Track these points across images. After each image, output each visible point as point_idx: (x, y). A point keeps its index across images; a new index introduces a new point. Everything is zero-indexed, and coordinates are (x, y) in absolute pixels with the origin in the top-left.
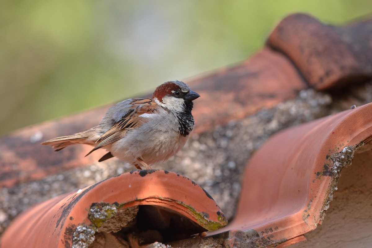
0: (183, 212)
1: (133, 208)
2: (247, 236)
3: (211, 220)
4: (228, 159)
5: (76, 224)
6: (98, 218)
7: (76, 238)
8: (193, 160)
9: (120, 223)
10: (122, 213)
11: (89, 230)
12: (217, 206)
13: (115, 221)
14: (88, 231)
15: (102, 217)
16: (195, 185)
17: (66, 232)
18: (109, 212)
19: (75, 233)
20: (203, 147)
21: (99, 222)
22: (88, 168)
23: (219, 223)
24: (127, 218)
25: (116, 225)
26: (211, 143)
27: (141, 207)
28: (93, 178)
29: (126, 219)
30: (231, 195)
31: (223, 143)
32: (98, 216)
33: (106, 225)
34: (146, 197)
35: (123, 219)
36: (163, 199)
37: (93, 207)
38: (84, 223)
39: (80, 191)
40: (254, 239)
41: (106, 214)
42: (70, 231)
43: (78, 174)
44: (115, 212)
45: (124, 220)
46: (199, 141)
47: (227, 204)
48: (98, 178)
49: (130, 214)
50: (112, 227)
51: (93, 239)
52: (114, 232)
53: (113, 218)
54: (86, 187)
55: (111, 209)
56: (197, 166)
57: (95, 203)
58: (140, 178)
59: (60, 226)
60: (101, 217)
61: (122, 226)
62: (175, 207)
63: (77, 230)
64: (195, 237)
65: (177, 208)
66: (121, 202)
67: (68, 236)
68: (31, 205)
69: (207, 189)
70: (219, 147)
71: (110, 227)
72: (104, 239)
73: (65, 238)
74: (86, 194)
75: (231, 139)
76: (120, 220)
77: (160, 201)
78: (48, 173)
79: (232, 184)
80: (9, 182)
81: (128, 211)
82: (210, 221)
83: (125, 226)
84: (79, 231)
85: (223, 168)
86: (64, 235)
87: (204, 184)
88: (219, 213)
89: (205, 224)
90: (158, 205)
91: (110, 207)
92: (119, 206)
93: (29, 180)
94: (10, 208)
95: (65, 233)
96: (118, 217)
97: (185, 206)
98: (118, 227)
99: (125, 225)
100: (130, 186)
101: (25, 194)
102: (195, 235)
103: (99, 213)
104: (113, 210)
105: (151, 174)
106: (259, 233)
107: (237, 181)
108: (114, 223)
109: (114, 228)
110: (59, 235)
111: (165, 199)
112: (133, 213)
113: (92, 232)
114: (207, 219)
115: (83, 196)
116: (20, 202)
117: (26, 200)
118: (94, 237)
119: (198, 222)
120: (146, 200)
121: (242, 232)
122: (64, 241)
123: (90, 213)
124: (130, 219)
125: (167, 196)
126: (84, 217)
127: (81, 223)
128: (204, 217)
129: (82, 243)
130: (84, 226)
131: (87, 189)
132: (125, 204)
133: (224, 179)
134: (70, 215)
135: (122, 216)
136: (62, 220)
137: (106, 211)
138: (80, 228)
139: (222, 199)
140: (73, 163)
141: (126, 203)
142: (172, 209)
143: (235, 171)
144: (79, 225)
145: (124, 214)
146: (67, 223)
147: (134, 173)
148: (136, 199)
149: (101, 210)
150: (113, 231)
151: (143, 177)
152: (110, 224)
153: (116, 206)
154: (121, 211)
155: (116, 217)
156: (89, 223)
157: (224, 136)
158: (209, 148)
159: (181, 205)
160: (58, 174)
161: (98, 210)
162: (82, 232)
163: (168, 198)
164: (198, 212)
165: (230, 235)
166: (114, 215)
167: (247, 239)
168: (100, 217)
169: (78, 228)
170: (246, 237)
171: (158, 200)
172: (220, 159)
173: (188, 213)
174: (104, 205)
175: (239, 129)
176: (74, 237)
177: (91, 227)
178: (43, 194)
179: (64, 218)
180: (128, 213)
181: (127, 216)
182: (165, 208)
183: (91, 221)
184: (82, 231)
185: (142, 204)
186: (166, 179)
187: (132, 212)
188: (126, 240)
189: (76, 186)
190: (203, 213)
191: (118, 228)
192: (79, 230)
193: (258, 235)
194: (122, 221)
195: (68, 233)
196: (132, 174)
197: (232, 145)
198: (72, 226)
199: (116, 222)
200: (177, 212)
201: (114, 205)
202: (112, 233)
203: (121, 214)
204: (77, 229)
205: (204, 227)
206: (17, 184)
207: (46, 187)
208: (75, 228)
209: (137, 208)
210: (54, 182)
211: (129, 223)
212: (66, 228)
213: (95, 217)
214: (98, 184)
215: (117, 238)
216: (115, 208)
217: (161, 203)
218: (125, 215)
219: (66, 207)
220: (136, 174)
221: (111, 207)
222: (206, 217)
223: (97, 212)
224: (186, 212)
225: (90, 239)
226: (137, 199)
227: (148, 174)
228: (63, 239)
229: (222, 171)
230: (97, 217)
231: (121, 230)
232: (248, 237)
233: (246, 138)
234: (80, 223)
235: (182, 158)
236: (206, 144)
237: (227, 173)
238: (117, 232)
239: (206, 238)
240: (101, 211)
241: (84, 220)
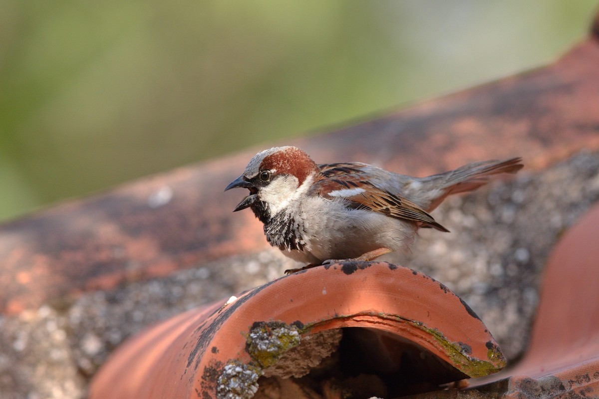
0: (423, 341)
1: (331, 333)
2: (542, 387)
3: (475, 358)
4: (515, 244)
5: (223, 361)
6: (265, 351)
7: (222, 386)
8: (451, 244)
9: (306, 361)
10: (312, 342)
11: (248, 372)
12: (486, 331)
13: (297, 356)
14: (246, 374)
15: (272, 349)
16: (446, 292)
17: (204, 375)
18: (285, 339)
19: (220, 377)
20: (469, 222)
21: (267, 358)
22: (254, 257)
23: (490, 364)
24: (319, 352)
25: (299, 365)
26: (484, 215)
27: (346, 331)
28: (262, 274)
29: (319, 354)
30: (520, 311)
31: (507, 214)
32: (264, 347)
33: (278, 362)
34: (355, 313)
35: (313, 353)
36: (385, 317)
37: (255, 330)
38: (238, 359)
39: (233, 300)
40: (555, 395)
41: (279, 343)
42: (213, 374)
43: (236, 268)
44: (295, 340)
45: (315, 356)
46: (462, 209)
47: (512, 328)
48: (274, 275)
49: (325, 343)
50: (292, 367)
51: (255, 389)
52: (297, 376)
53: (293, 350)
54: (244, 292)
55: (288, 334)
56: (458, 256)
57: (259, 323)
58: (344, 277)
59: (193, 364)
60: (270, 348)
61: (311, 365)
62: (409, 332)
63: (224, 372)
64: (446, 389)
65: (413, 334)
66: (307, 321)
67: (207, 383)
68: (148, 323)
69: (473, 302)
70: (498, 222)
71: (288, 367)
72: (277, 389)
73: (202, 387)
74: (243, 304)
75: (521, 207)
76: (307, 355)
77: (380, 320)
78: (181, 265)
79: (522, 291)
80: (108, 281)
81: (322, 338)
82: (473, 360)
83: (315, 366)
84: (229, 374)
85: (506, 260)
86: (201, 380)
87: (470, 291)
88: (489, 345)
89: (464, 365)
90: (377, 328)
91: (286, 330)
92: (304, 328)
93: (145, 278)
94: (108, 329)
95: (202, 377)
96: (304, 350)
97: (428, 331)
98: (303, 368)
99: (316, 363)
100: (324, 292)
101: (137, 303)
102: (447, 384)
103: (267, 341)
104: (292, 336)
105: (364, 270)
106: (565, 383)
107: (532, 285)
108: (296, 359)
109: (296, 370)
110: (191, 380)
111: (390, 317)
112: (332, 342)
113: (253, 377)
114: (468, 356)
115: (238, 309)
116: (128, 318)
117: (138, 315)
118: (257, 385)
119: (452, 361)
120: (354, 318)
121: (533, 381)
122: (201, 393)
123: (250, 340)
124: (325, 353)
125: (392, 313)
126: (238, 349)
127: (232, 358)
128: (462, 351)
129: (233, 396)
130: (238, 365)
131: (245, 297)
132: (315, 326)
133: (507, 282)
134: (213, 344)
135: (310, 347)
136: (199, 352)
137: (279, 338)
138: (230, 369)
139: (502, 318)
140: (227, 246)
141: (316, 324)
142: (403, 336)
143: (529, 267)
144: (228, 362)
145: (315, 344)
146: (206, 358)
147: (332, 267)
148: (335, 317)
149: (270, 335)
150: (294, 374)
151: (349, 275)
152: (289, 363)
153: (298, 329)
154: (308, 338)
155: (299, 348)
156: (248, 358)
157: (508, 201)
158: (481, 224)
159: (419, 328)
160: (198, 266)
161: (265, 335)
162: (234, 376)
163: (395, 316)
164: (450, 342)
165: (511, 386)
166: (295, 346)
167: (541, 393)
168: (267, 348)
169: (227, 368)
170: (541, 390)
171: (376, 319)
172: (501, 243)
173: (432, 344)
174: (275, 326)
175: (536, 188)
176: (219, 385)
177: (251, 367)
178: (170, 304)
179: (201, 350)
180: (322, 341)
181: (320, 347)
182: (390, 333)
183: (251, 356)
184: (234, 373)
185: (346, 326)
186: (391, 281)
187: (330, 341)
188: (320, 392)
189: (231, 289)
190: (460, 345)
191: (303, 370)
192: (230, 371)
193: (562, 388)
194: (310, 357)
195: (208, 376)
196: (328, 270)
197: (523, 219)
198: (216, 364)
199: (300, 358)
200: (411, 341)
201: (295, 326)
202: (293, 379)
203: (310, 343)
204: (225, 370)
205: (462, 369)
206: (123, 285)
207: (176, 291)
208: (221, 368)
209: (339, 333)
210: (190, 281)
211: (323, 361)
212: (205, 367)
213: (260, 349)
214: (270, 283)
215: (302, 388)
216: (295, 333)
217: (381, 325)
218: (317, 346)
219: (206, 329)
220: (335, 268)
221: (289, 329)
222: (466, 351)
223: (262, 339)
224: (429, 342)
225: (249, 389)
226: (336, 315)
227: (359, 270)
228: (199, 388)
229: (505, 266)
230: (261, 349)
231: (308, 373)
232: (543, 390)
233: (549, 205)
234: (231, 360)
235: (430, 241)
236: (474, 215)
237: (513, 271)
238: (301, 376)
239: (468, 391)
240: (270, 338)
241: (238, 354)
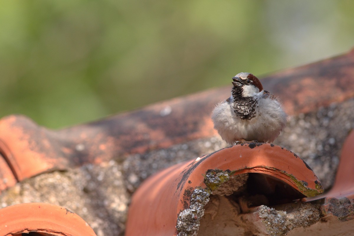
0: (285, 180)
1: (244, 175)
2: (340, 202)
3: (310, 188)
4: (329, 136)
5: (193, 187)
6: (213, 183)
7: (193, 199)
8: (299, 136)
9: (232, 188)
10: (234, 179)
11: (205, 192)
12: (315, 176)
13: (228, 186)
14: (204, 194)
15: (216, 182)
16: (296, 158)
17: (185, 193)
18: (222, 178)
19: (192, 195)
20: (307, 125)
21: (213, 186)
22: (208, 139)
23: (316, 191)
24: (238, 184)
25: (228, 190)
26: (315, 122)
27: (250, 174)
28: (212, 148)
29: (237, 185)
30: (330, 167)
31: (325, 122)
32: (212, 181)
33: (219, 188)
34: (254, 166)
35: (235, 184)
36: (268, 168)
37: (209, 173)
38: (200, 186)
39: (198, 159)
40: (346, 206)
41: (219, 179)
42: (189, 193)
43: (200, 145)
44: (227, 178)
45: (236, 186)
46: (305, 119)
47: (327, 174)
48: (217, 148)
49: (240, 180)
50: (225, 191)
51: (208, 200)
52: (227, 195)
53: (226, 183)
54: (204, 156)
55: (224, 175)
56: (302, 141)
57: (210, 170)
58: (250, 150)
59: (180, 188)
60: (215, 182)
61: (234, 190)
62: (279, 175)
63: (194, 192)
64: (296, 202)
65: (281, 176)
66: (232, 170)
67: (186, 197)
68: (160, 169)
69: (309, 162)
70: (321, 126)
71: (223, 191)
72: (218, 200)
73: (184, 199)
74: (203, 161)
75: (332, 119)
76: (232, 185)
77: (266, 170)
78: (175, 143)
79: (331, 158)
80: (141, 149)
81: (239, 177)
82: (309, 189)
83: (236, 190)
84: (196, 193)
85: (324, 143)
86: (183, 196)
87: (308, 157)
88: (316, 182)
89: (304, 191)
90: (265, 173)
91: (223, 174)
92: (231, 173)
93: (158, 148)
94: (141, 171)
95: (184, 194)
96: (231, 183)
97: (288, 175)
98: (230, 191)
99: (236, 189)
100: (241, 156)
101: (154, 160)
102: (297, 200)
103: (214, 179)
104: (225, 176)
105: (259, 147)
106: (351, 200)
107: (336, 155)
108: (227, 187)
109: (227, 192)
110: (179, 196)
111: (271, 168)
112: (244, 179)
113: (207, 195)
114: (306, 187)
115: (201, 163)
116: (150, 166)
117: (155, 165)
118: (209, 198)
119: (299, 189)
120: (254, 169)
121: (336, 199)
122: (183, 202)
123: (206, 178)
124: (240, 185)
125: (272, 166)
126: (200, 182)
127: (198, 186)
128: (303, 185)
129: (198, 203)
130: (201, 189)
131: (204, 158)
132: (236, 172)
133: (325, 153)
134: (189, 179)
135: (234, 181)
136: (182, 183)
137: (220, 177)
138: (197, 191)
139: (322, 170)
140: (197, 135)
141: (236, 171)
142: (277, 177)
143: (335, 147)
144: (196, 188)
145: (236, 180)
146: (186, 186)
147: (244, 145)
148: (245, 168)
149: (215, 175)
150: (226, 194)
151: (252, 149)
152: (224, 189)
153: (228, 173)
154: (233, 177)
155: (228, 182)
156: (205, 186)
157: (326, 116)
158: (312, 126)
159: (284, 174)
160: (183, 144)
161: (213, 175)
162: (199, 194)
163: (273, 168)
164: (298, 181)
165: (326, 201)
166: (227, 181)
167: (340, 205)
168: (214, 182)
169: (195, 190)
170: (340, 204)
171: (264, 169)
172: (322, 135)
173: (290, 181)
174: (218, 171)
175: (339, 111)
176: (191, 198)
177: (206, 190)
178: (169, 161)
179: (184, 182)
180: (239, 179)
181: (238, 182)
182: (270, 176)
183: (207, 185)
184: (199, 193)
185: (250, 172)
186: (272, 152)
187: (243, 179)
188: (238, 202)
189: (198, 154)
190: (303, 182)
191: (230, 192)
192: (196, 192)
193: (350, 202)
194: (234, 186)
195: (187, 194)
196: (242, 146)
197: (332, 124)
198: (190, 189)
199: (229, 186)
200: (280, 180)
201: (227, 172)
202: (225, 196)
203: (233, 180)
204: (194, 191)
205: (303, 193)
206: (148, 151)
207: (172, 155)
208: (193, 190)
209: (247, 175)
210: (179, 150)
211: (239, 188)
212: (185, 190)
213: (210, 182)
214: (216, 152)
215: (229, 200)
216: (227, 175)
217: (267, 172)
218: (237, 181)
219: (186, 172)
220: (246, 146)
221: (224, 173)
222: (305, 185)
223: (212, 177)
224: (288, 180)
225: (205, 200)
226: (246, 167)
227: (257, 147)
228: (182, 199)
229: (324, 146)
230: (211, 182)
231: (232, 193)
232: (341, 203)
233: (345, 118)
234: (197, 187)
235: (290, 134)
236: (310, 122)
237: (327, 148)
238: (229, 195)
239: (305, 203)
240: (215, 177)
241: (201, 184)
